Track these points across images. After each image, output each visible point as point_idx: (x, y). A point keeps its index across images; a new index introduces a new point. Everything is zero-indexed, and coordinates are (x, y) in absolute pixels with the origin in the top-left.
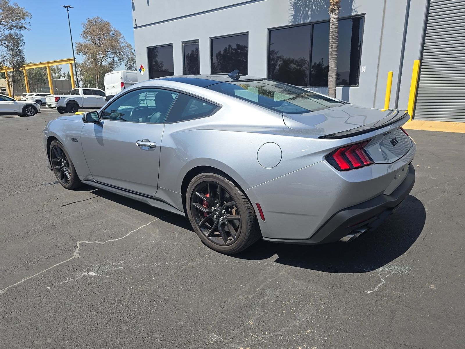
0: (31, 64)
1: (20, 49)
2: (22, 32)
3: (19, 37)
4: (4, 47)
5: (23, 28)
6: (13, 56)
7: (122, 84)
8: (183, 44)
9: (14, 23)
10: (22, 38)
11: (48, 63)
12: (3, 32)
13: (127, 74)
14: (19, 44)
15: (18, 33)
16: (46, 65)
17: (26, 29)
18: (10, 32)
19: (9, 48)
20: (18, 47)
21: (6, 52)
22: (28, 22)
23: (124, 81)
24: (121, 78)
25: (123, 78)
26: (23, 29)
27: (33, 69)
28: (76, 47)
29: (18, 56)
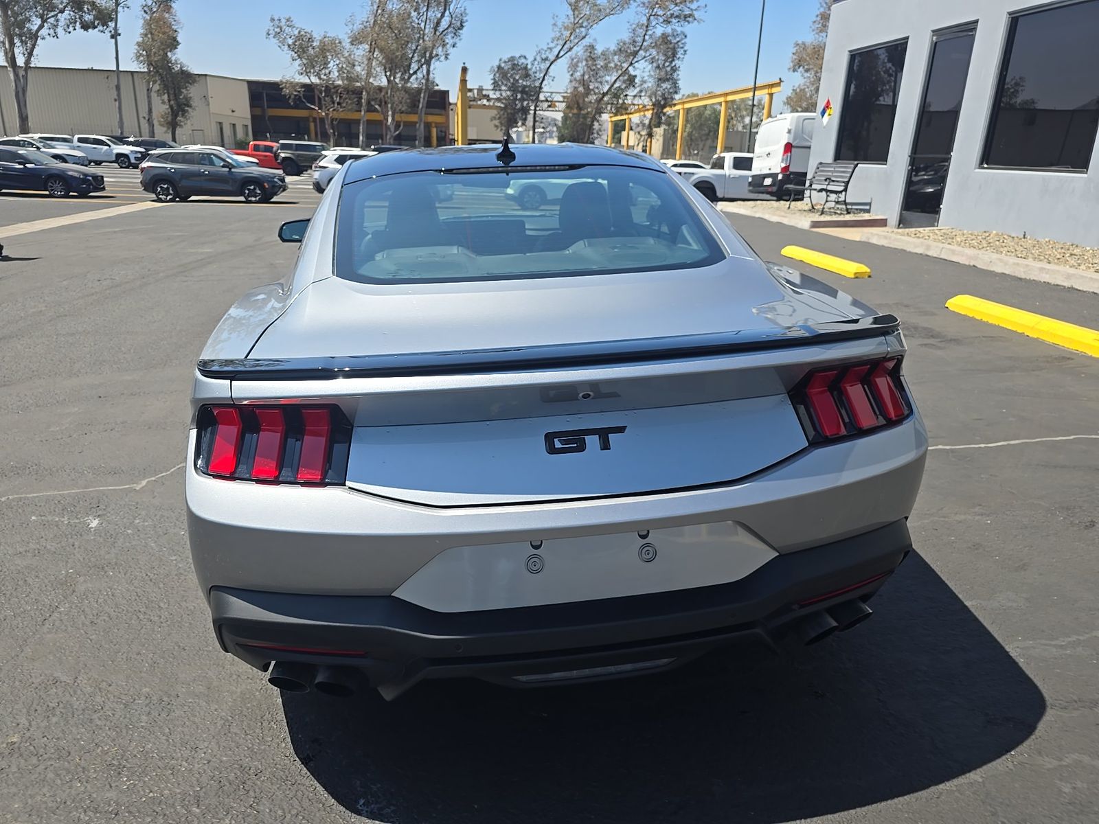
0: (694, 97)
1: (675, 66)
2: (688, 28)
3: (678, 39)
4: (647, 63)
5: (690, 19)
6: (661, 80)
7: (788, 148)
8: (934, 38)
9: (675, 10)
10: (683, 42)
11: (727, 94)
12: (653, 31)
13: (806, 121)
14: (674, 54)
15: (679, 29)
16: (721, 99)
17: (696, 21)
18: (663, 29)
19: (655, 65)
20: (671, 62)
21: (648, 74)
22: (704, 5)
23: (795, 139)
24: (789, 132)
25: (792, 132)
26: (689, 22)
27: (705, 106)
28: (794, 54)
29: (668, 80)
